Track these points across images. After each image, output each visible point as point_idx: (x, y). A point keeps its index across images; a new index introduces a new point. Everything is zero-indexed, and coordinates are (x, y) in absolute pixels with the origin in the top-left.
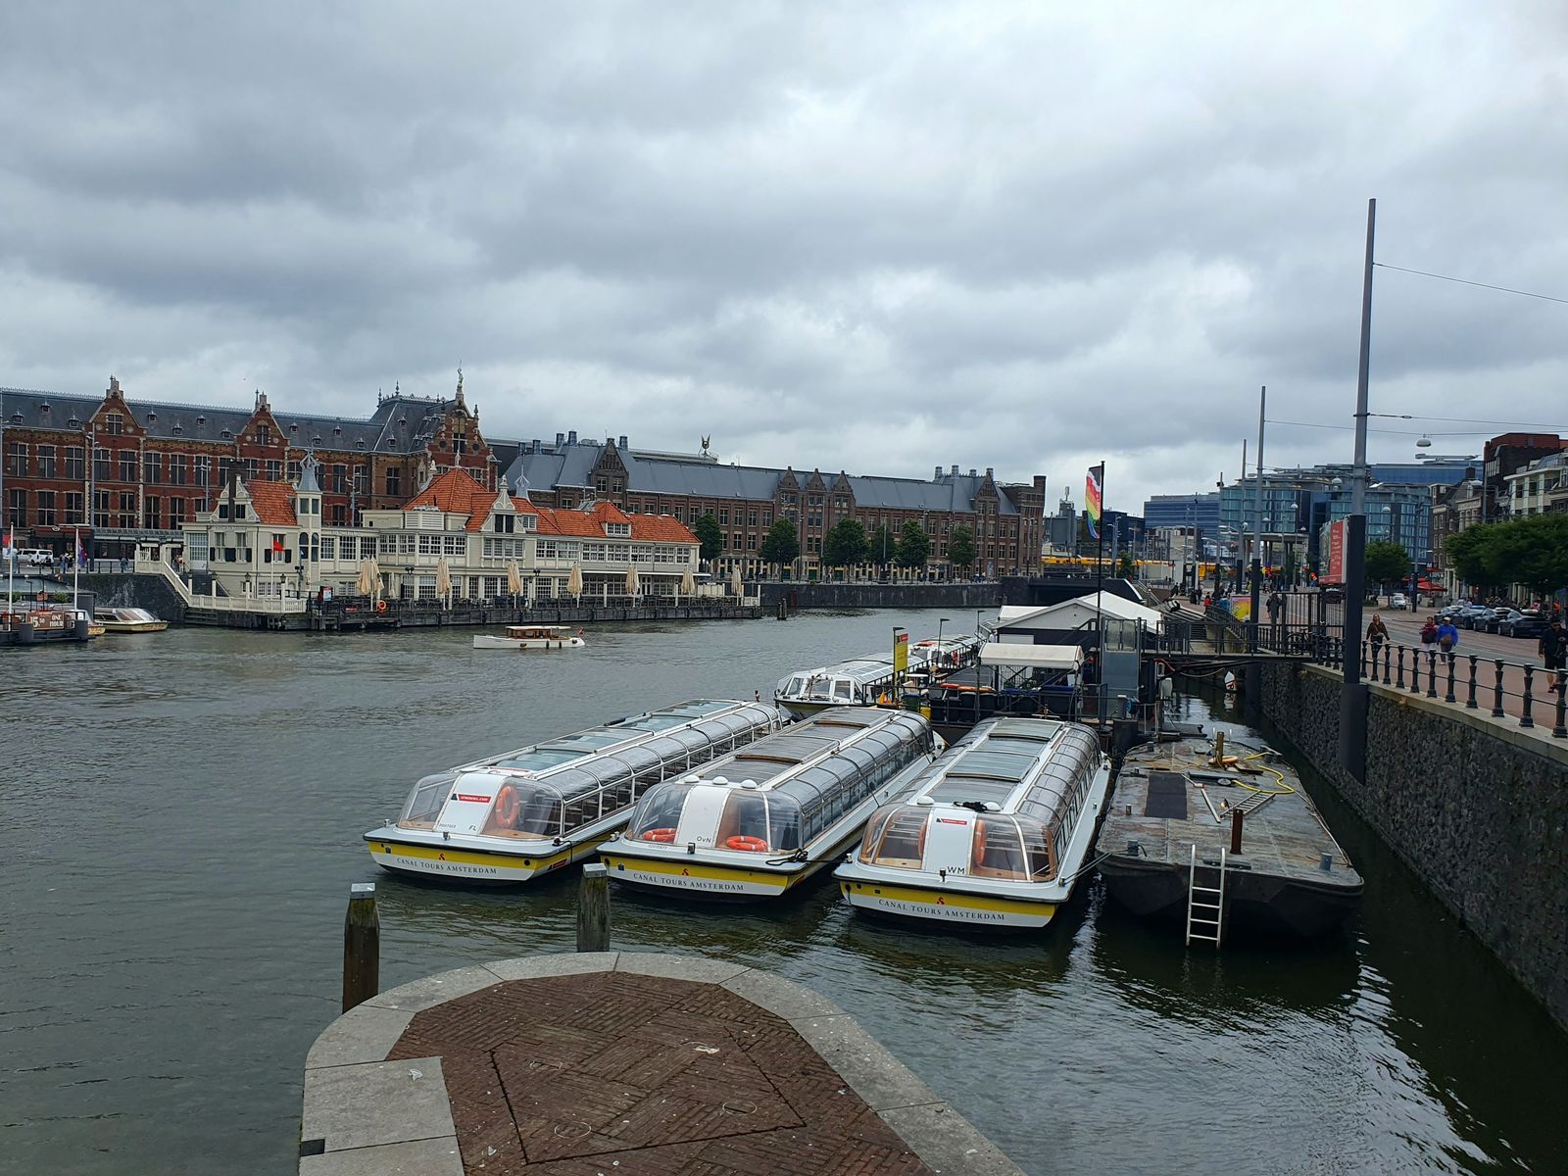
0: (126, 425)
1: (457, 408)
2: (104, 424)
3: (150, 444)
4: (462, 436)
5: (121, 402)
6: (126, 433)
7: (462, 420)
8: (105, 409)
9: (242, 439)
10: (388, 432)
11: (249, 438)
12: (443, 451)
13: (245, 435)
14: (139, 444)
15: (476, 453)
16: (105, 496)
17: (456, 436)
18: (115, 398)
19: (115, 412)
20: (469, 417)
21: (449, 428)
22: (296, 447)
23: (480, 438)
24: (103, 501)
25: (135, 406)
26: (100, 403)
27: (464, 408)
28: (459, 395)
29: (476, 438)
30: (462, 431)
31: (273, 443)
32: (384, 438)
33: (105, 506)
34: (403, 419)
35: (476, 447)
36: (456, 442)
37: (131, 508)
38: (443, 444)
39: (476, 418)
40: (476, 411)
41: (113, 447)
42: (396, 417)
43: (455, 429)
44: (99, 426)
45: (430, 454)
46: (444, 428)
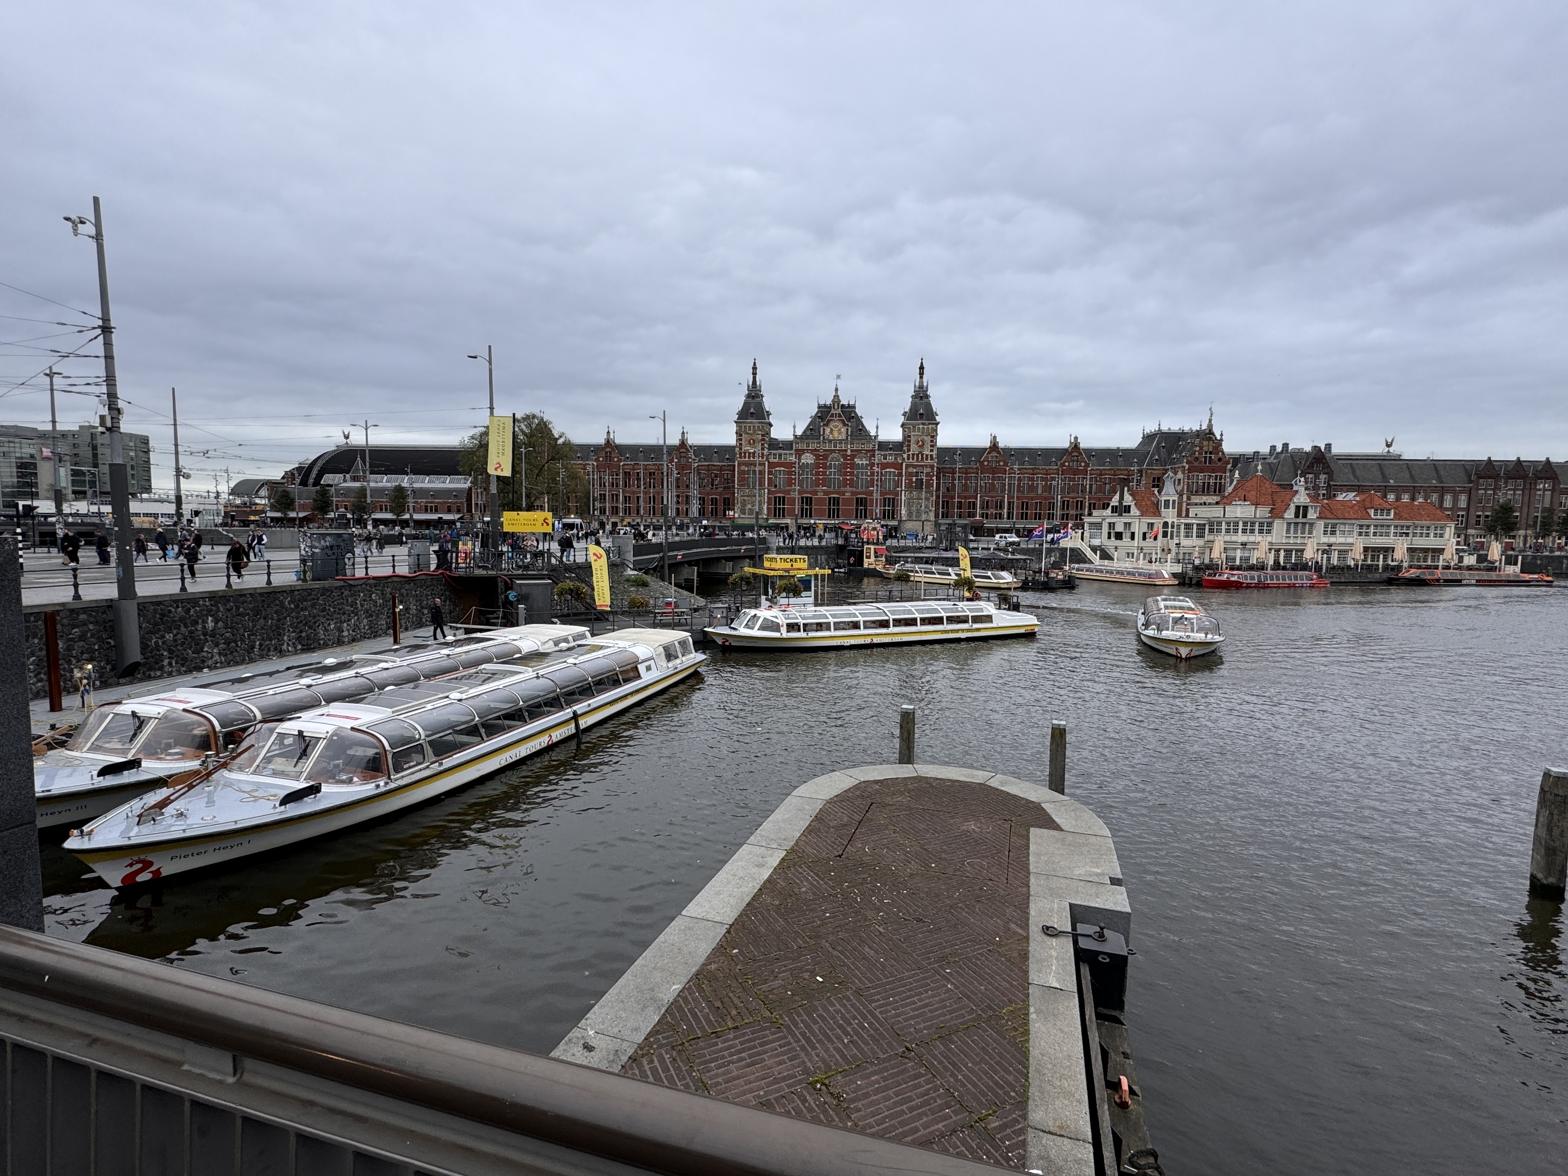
0: (1000, 461)
1: (1207, 435)
2: (988, 462)
3: (1012, 471)
4: (1211, 453)
5: (998, 448)
6: (1000, 465)
7: (1211, 442)
8: (989, 453)
9: (1063, 465)
10: (1152, 454)
11: (1067, 464)
12: (1196, 464)
13: (1065, 462)
14: (1005, 471)
15: (1219, 464)
16: (987, 502)
17: (1206, 453)
18: (994, 446)
19: (994, 454)
20: (1216, 439)
21: (1201, 448)
22: (1095, 468)
23: (1223, 453)
24: (986, 505)
25: (1005, 449)
26: (986, 449)
27: (1213, 434)
28: (1210, 426)
29: (1220, 453)
30: (1211, 449)
31: (1081, 466)
32: (1151, 458)
33: (987, 507)
34: (1164, 445)
35: (1220, 460)
36: (1205, 458)
37: (1001, 508)
38: (1197, 459)
39: (1221, 440)
40: (1222, 435)
41: (993, 474)
42: (1158, 443)
43: (1205, 449)
44: (986, 463)
45: (1187, 467)
46: (1198, 449)
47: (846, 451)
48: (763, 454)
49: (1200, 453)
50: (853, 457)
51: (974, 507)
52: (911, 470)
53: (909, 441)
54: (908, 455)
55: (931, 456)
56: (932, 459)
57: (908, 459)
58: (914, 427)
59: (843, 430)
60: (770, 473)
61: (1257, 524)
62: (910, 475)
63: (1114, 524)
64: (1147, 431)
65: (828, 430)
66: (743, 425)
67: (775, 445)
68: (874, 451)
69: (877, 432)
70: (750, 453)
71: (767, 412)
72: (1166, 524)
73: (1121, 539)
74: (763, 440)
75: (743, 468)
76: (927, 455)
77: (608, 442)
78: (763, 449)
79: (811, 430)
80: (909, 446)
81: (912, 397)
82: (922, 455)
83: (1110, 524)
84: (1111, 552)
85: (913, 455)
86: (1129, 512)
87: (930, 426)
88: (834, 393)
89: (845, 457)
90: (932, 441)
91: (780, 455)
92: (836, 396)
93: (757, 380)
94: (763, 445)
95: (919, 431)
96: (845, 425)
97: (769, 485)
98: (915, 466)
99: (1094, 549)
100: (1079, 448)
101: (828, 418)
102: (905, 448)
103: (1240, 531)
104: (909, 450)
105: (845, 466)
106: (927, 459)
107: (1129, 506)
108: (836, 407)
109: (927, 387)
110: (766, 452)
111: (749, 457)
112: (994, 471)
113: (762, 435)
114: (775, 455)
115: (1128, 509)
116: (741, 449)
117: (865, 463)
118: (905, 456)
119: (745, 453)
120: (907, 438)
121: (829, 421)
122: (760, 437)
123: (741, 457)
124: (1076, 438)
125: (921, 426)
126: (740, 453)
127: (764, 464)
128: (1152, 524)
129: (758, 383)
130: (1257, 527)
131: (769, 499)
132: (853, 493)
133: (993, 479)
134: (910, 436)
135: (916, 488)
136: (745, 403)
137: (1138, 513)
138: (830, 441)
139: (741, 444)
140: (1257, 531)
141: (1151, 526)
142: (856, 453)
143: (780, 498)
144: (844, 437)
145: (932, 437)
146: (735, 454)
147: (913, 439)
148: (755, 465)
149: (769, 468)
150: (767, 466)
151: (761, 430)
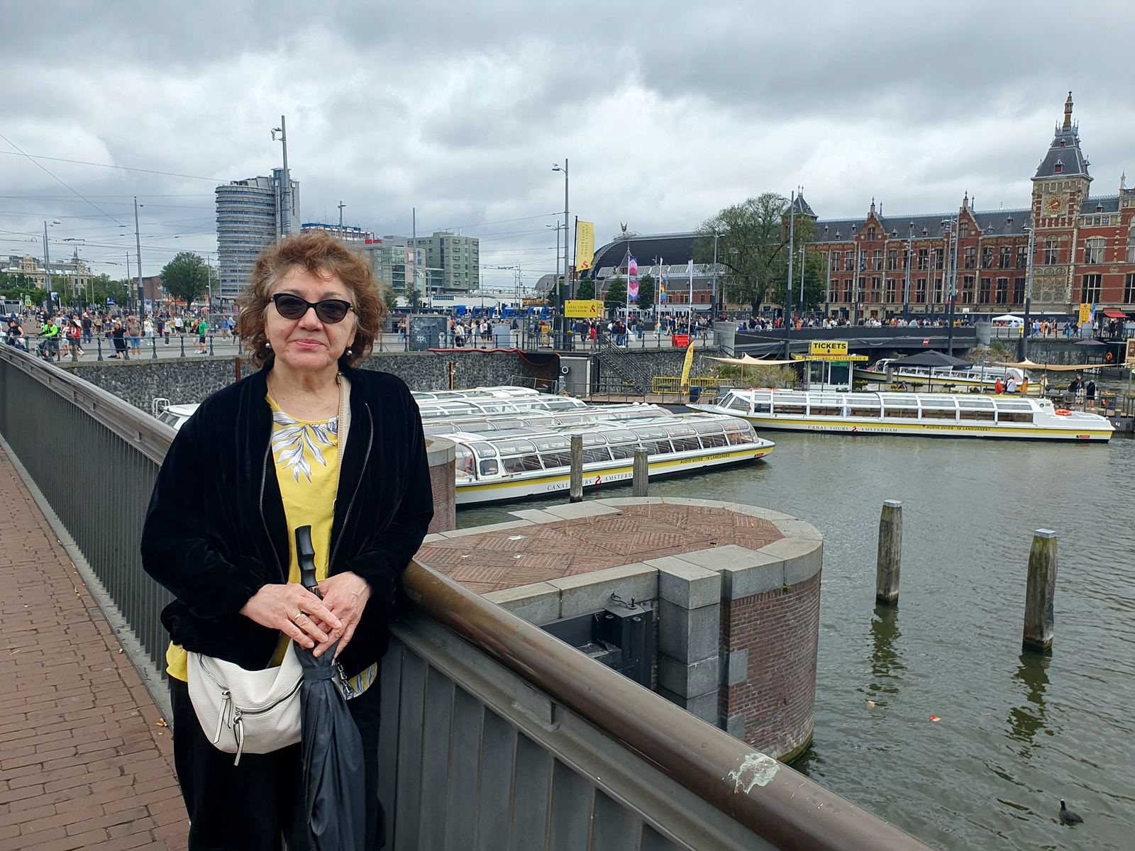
48: (1070, 219)
60: (1080, 244)
66: (1044, 183)
67: (1090, 206)
70: (1051, 219)
71: (1083, 161)
74: (1071, 200)
75: (1040, 239)
77: (872, 217)
78: (1071, 212)
91: (1097, 219)
93: (1072, 120)
94: (1071, 206)
97: (1076, 260)
110: (1075, 216)
111: (1050, 225)
113: (1072, 194)
114: (1089, 218)
116: (1038, 214)
119: (1044, 220)
122: (1068, 197)
123: (1038, 225)
126: (1037, 221)
127: (1072, 233)
129: (1073, 126)
131: (1076, 279)
136: (1050, 153)
139: (1039, 208)
143: (1092, 276)
146: (1031, 221)
148: (1058, 234)
149: (1079, 237)
150: (1075, 235)
151: (1069, 188)
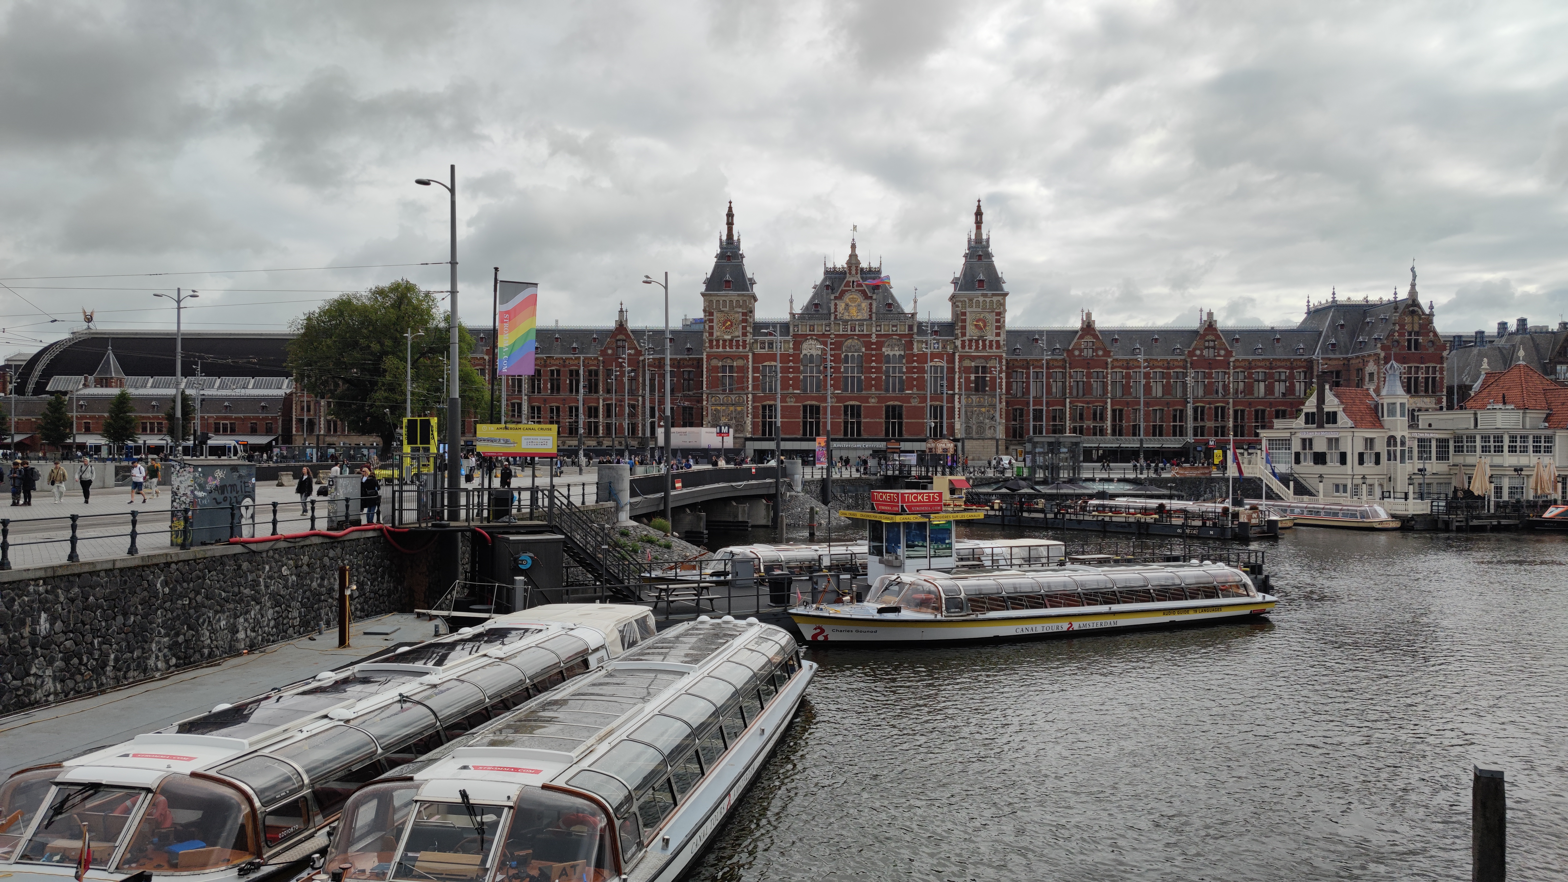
0: (1097, 349)
1: (1411, 306)
2: (1081, 351)
3: (1116, 364)
4: (1417, 334)
5: (1094, 329)
6: (1097, 355)
7: (1416, 318)
8: (1081, 337)
9: (1192, 354)
10: (1327, 337)
11: (1198, 352)
13: (1195, 349)
14: (1107, 363)
15: (1431, 350)
16: (1081, 410)
17: (1410, 334)
18: (1088, 327)
19: (1089, 339)
20: (1424, 313)
21: (1402, 326)
22: (1241, 357)
23: (1435, 334)
24: (1079, 415)
25: (1104, 332)
26: (1077, 332)
27: (1418, 306)
28: (1413, 293)
29: (1431, 334)
30: (1416, 328)
31: (1219, 355)
32: (1324, 342)
34: (1342, 322)
35: (1431, 343)
36: (1409, 341)
38: (1396, 342)
39: (1432, 315)
40: (1431, 307)
41: (1088, 368)
42: (1333, 321)
43: (1408, 327)
44: (1077, 353)
45: (1383, 354)
46: (1397, 328)
47: (869, 336)
48: (744, 342)
49: (1401, 335)
50: (880, 345)
51: (1063, 418)
52: (967, 363)
53: (964, 321)
54: (964, 342)
55: (998, 342)
56: (998, 347)
57: (963, 347)
58: (971, 300)
59: (865, 305)
60: (756, 370)
61: (1531, 439)
62: (967, 370)
63: (1311, 440)
64: (1315, 302)
65: (841, 306)
66: (714, 299)
67: (761, 328)
68: (911, 336)
69: (915, 307)
70: (725, 341)
71: (750, 279)
72: (1391, 440)
73: (1324, 462)
74: (744, 321)
75: (714, 362)
76: (991, 342)
78: (744, 334)
79: (816, 305)
80: (964, 328)
81: (966, 256)
82: (984, 341)
83: (1304, 440)
84: (1311, 483)
85: (970, 341)
86: (1335, 422)
87: (995, 299)
88: (849, 252)
89: (868, 345)
90: (998, 321)
91: (771, 344)
92: (853, 257)
94: (744, 328)
95: (978, 306)
96: (867, 297)
97: (753, 389)
98: (973, 358)
99: (1284, 479)
100: (1215, 329)
101: (842, 287)
102: (958, 332)
103: (1506, 449)
104: (964, 335)
105: (868, 358)
106: (991, 347)
107: (1335, 413)
108: (854, 272)
109: (988, 240)
110: (749, 338)
111: (724, 347)
112: (1088, 363)
113: (744, 314)
114: (763, 343)
115: (1332, 418)
116: (711, 334)
117: (897, 353)
118: (958, 343)
119: (718, 341)
120: (959, 317)
121: (843, 293)
122: (741, 317)
123: (711, 347)
124: (1210, 314)
125: (981, 299)
126: (711, 341)
127: (747, 357)
128: (1372, 440)
129: (735, 238)
130: (1530, 444)
131: (754, 408)
132: (880, 399)
133: (1089, 375)
134: (964, 314)
135: (977, 389)
136: (716, 266)
137: (1350, 423)
138: (846, 322)
139: (711, 328)
140: (1531, 449)
141: (1370, 442)
142: (883, 338)
143: (770, 406)
144: (866, 316)
145: (999, 314)
146: (702, 342)
147: (969, 318)
148: (732, 358)
149: (754, 362)
150: (750, 360)
151: (740, 307)
